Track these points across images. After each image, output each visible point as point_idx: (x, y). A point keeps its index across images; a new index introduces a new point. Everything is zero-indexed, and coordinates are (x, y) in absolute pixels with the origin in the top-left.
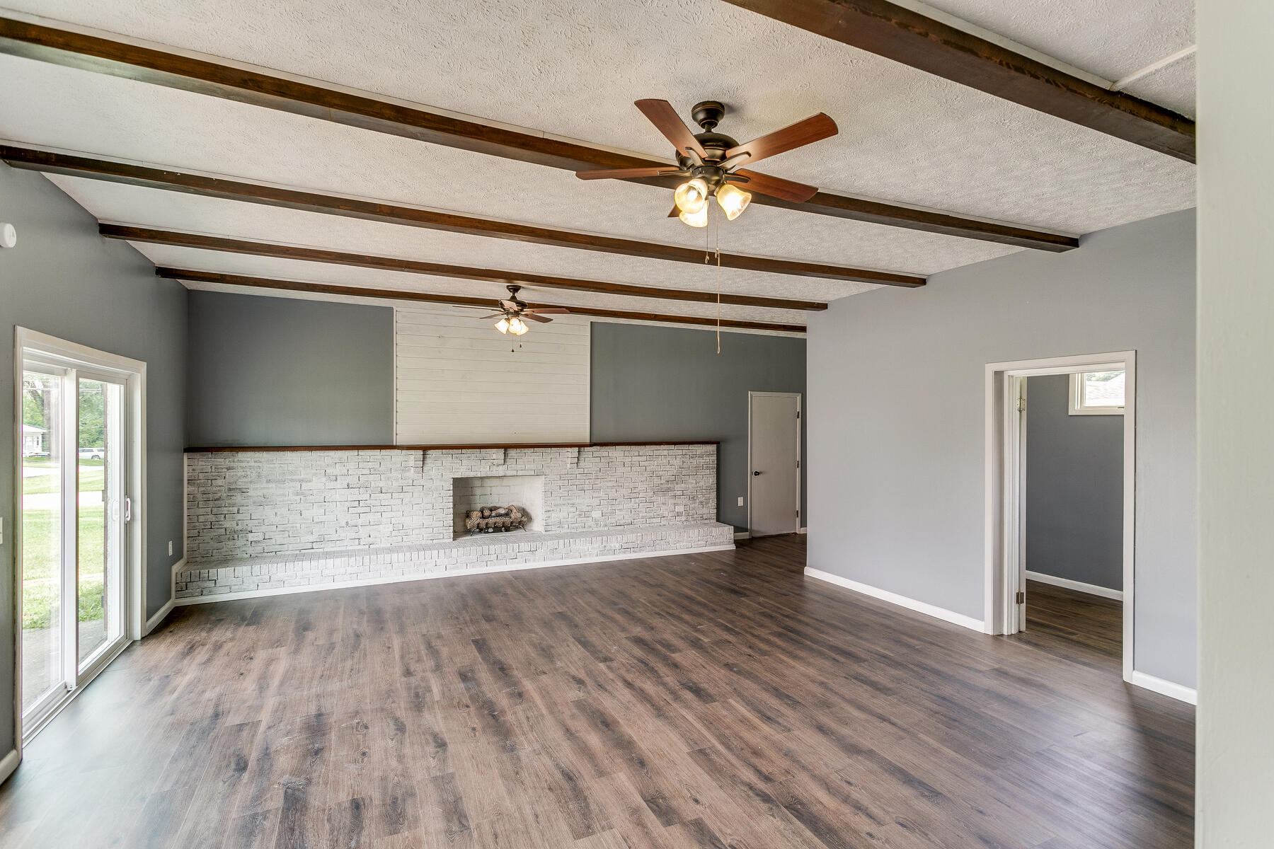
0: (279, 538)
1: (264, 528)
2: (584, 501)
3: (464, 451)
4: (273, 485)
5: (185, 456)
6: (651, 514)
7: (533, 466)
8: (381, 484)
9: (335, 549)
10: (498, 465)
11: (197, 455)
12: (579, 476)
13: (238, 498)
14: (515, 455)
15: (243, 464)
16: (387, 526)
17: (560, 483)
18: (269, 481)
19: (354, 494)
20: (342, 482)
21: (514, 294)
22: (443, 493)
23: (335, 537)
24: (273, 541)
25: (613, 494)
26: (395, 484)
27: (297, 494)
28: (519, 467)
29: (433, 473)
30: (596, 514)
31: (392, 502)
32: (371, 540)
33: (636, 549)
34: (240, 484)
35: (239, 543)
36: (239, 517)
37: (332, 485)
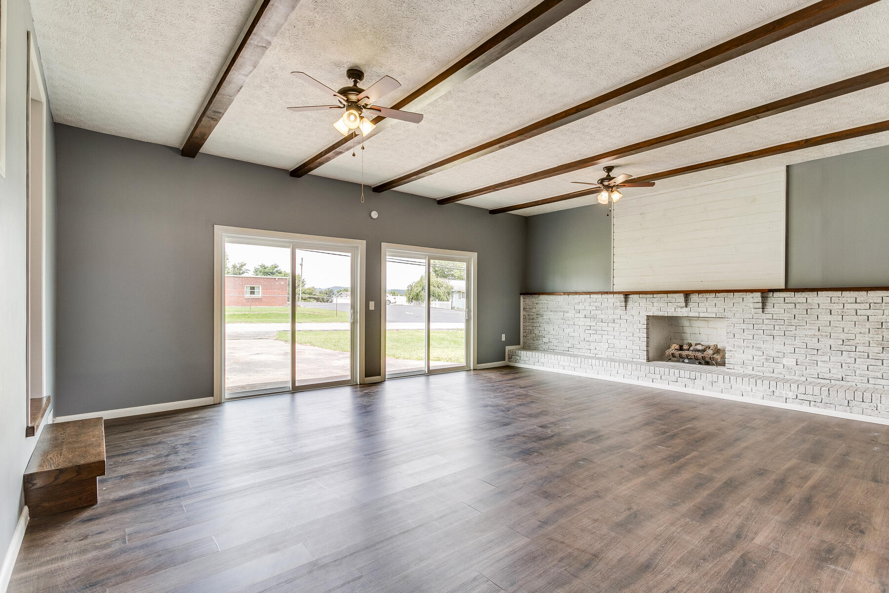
0: (555, 342)
1: (549, 336)
2: (775, 347)
3: (655, 296)
4: (552, 313)
5: (522, 297)
6: (877, 374)
7: (715, 310)
8: (602, 316)
9: (578, 353)
10: (682, 308)
11: (526, 296)
12: (766, 322)
13: (540, 320)
14: (697, 299)
15: (542, 302)
16: (605, 344)
17: (744, 326)
18: (551, 311)
19: (588, 322)
20: (582, 315)
21: (608, 173)
22: (640, 326)
23: (578, 346)
24: (552, 344)
25: (813, 343)
26: (610, 317)
27: (562, 319)
28: (700, 309)
29: (634, 312)
30: (790, 361)
31: (608, 329)
32: (596, 352)
33: (818, 404)
34: (541, 312)
35: (540, 342)
36: (540, 328)
37: (577, 315)
